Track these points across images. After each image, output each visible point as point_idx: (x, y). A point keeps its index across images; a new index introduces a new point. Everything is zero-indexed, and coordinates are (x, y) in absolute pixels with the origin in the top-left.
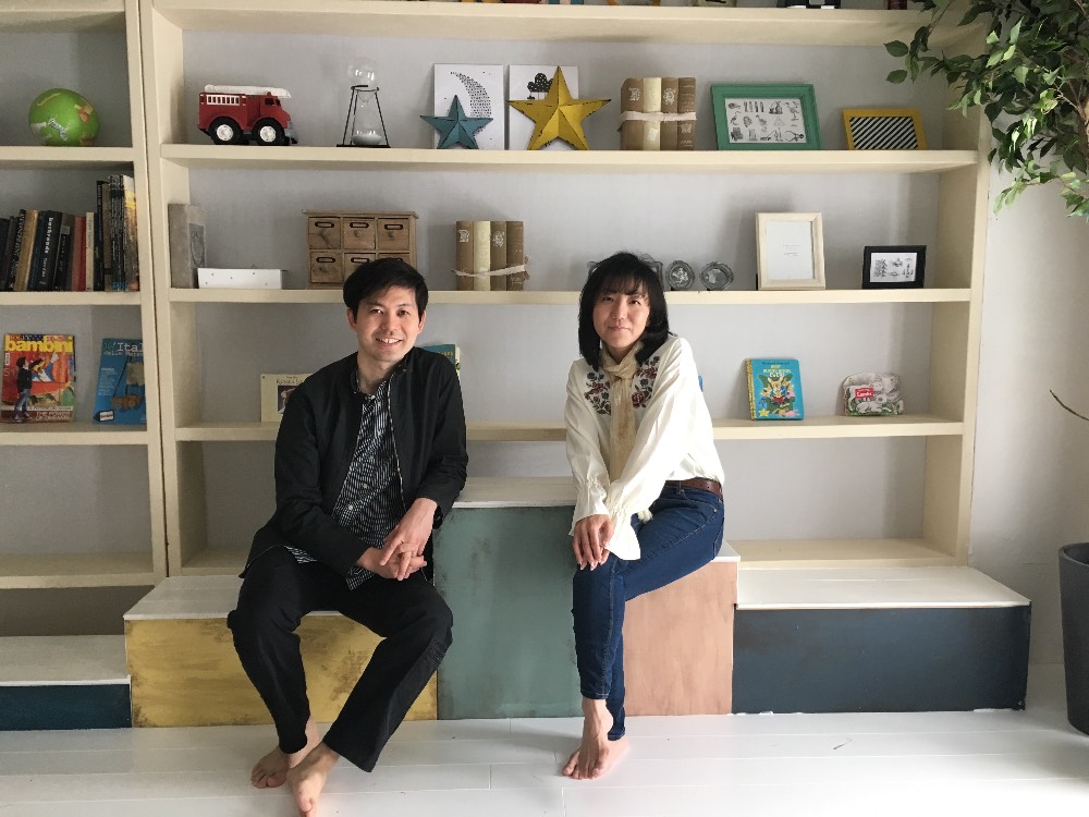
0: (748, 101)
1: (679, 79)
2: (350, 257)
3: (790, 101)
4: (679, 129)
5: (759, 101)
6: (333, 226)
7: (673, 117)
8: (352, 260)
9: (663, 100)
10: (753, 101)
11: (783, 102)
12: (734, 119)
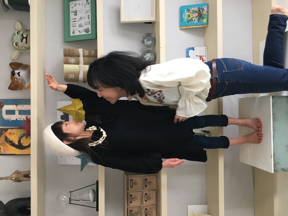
0: (71, 26)
1: (64, 56)
2: (144, 202)
3: (71, 6)
4: (87, 56)
5: (71, 21)
6: (131, 210)
7: (81, 59)
8: (146, 201)
9: (74, 64)
10: (71, 23)
11: (71, 10)
12: (79, 32)
